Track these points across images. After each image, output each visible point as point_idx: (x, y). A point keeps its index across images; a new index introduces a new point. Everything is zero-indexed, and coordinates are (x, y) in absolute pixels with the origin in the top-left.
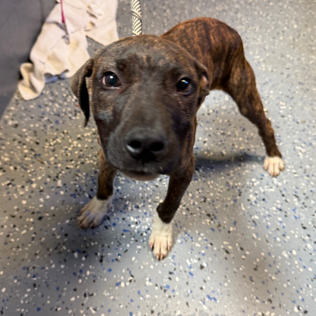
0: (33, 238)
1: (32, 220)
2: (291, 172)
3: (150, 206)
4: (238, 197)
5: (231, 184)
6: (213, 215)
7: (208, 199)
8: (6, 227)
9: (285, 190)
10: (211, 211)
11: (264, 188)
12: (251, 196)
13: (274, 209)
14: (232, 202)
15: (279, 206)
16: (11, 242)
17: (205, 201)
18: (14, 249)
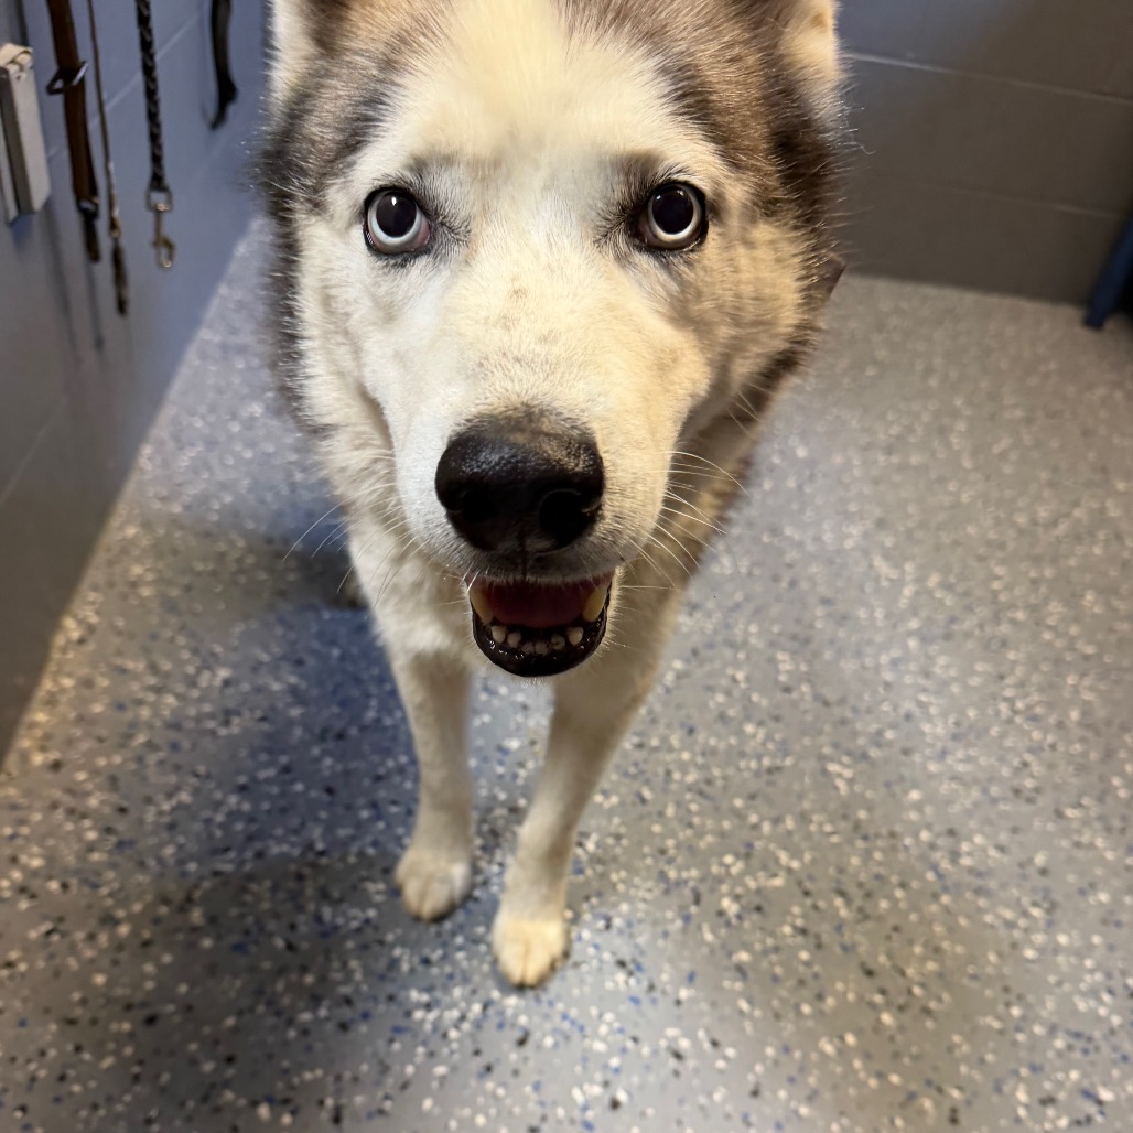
0: (136, 1078)
1: (126, 1026)
2: (821, 831)
3: (460, 955)
4: (693, 909)
5: (672, 874)
6: (634, 961)
7: (617, 922)
8: (52, 1053)
9: (811, 878)
10: (626, 954)
11: (756, 879)
12: (726, 903)
13: (787, 930)
14: (679, 923)
15: (799, 922)
16: (71, 1094)
17: (608, 927)
18: (84, 1113)
